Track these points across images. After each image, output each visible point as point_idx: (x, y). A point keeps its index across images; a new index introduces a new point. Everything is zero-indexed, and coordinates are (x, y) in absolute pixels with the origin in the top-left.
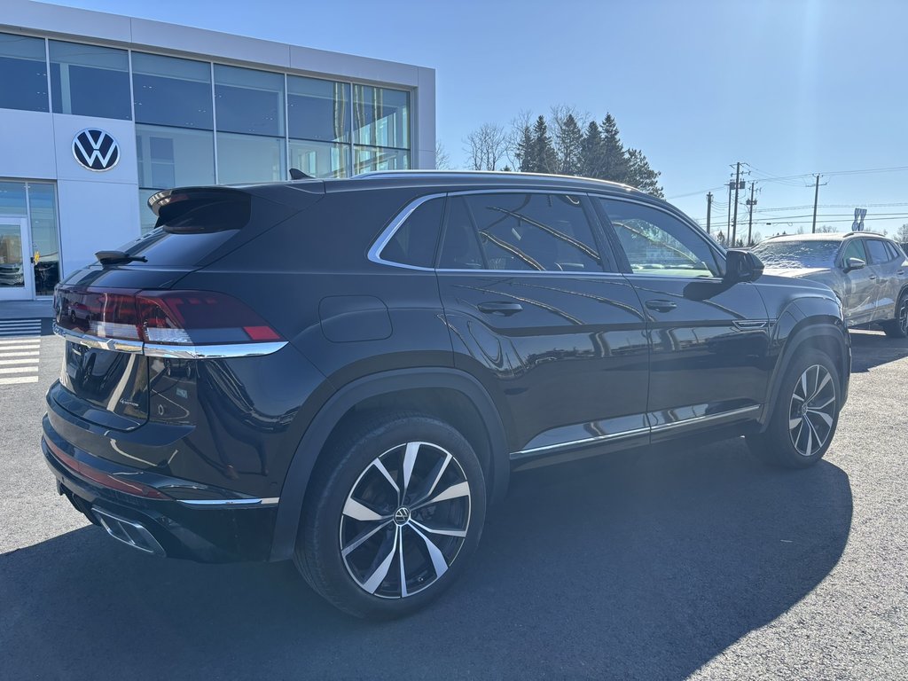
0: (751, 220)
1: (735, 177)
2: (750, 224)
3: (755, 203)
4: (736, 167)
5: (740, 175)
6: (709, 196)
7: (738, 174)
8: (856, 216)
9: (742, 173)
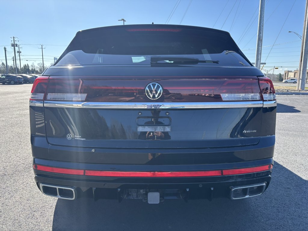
0: (20, 59)
1: (13, 42)
2: (20, 60)
3: (21, 52)
4: (13, 38)
5: (15, 42)
6: (5, 48)
7: (14, 41)
8: (55, 60)
9: (16, 41)
